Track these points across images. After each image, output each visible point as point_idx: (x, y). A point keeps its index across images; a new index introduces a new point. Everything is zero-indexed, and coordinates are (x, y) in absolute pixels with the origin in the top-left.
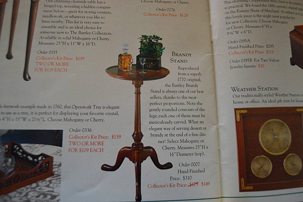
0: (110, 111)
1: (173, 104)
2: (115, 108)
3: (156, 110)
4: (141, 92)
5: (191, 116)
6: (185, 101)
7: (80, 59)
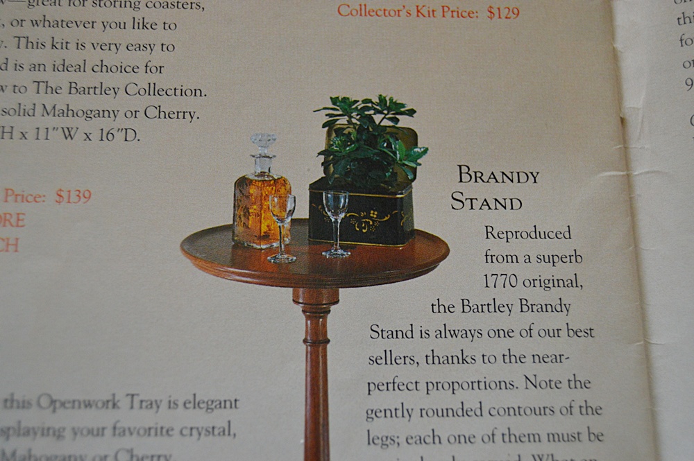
0: (201, 419)
1: (465, 386)
2: (222, 404)
3: (393, 413)
4: (329, 337)
5: (544, 438)
6: (514, 373)
7: (74, 198)
